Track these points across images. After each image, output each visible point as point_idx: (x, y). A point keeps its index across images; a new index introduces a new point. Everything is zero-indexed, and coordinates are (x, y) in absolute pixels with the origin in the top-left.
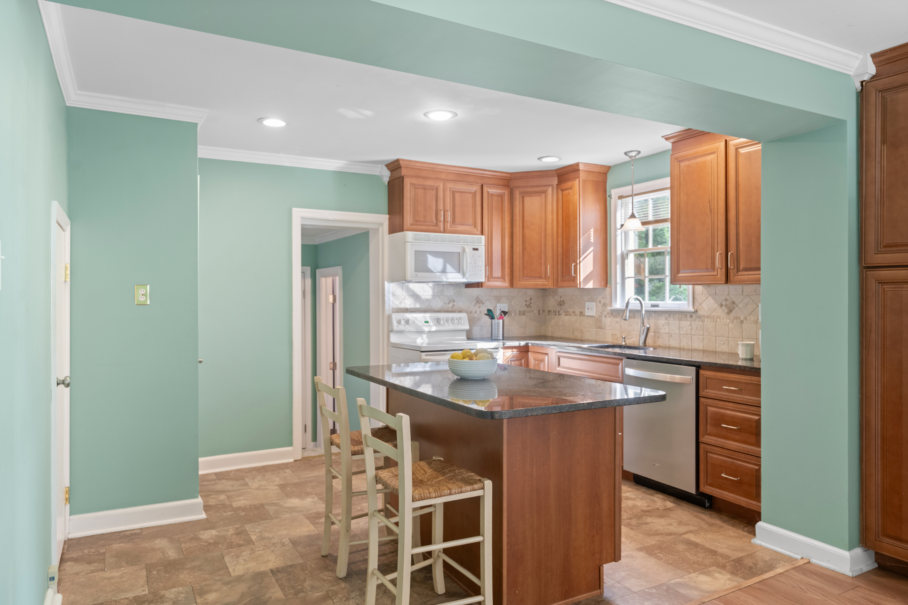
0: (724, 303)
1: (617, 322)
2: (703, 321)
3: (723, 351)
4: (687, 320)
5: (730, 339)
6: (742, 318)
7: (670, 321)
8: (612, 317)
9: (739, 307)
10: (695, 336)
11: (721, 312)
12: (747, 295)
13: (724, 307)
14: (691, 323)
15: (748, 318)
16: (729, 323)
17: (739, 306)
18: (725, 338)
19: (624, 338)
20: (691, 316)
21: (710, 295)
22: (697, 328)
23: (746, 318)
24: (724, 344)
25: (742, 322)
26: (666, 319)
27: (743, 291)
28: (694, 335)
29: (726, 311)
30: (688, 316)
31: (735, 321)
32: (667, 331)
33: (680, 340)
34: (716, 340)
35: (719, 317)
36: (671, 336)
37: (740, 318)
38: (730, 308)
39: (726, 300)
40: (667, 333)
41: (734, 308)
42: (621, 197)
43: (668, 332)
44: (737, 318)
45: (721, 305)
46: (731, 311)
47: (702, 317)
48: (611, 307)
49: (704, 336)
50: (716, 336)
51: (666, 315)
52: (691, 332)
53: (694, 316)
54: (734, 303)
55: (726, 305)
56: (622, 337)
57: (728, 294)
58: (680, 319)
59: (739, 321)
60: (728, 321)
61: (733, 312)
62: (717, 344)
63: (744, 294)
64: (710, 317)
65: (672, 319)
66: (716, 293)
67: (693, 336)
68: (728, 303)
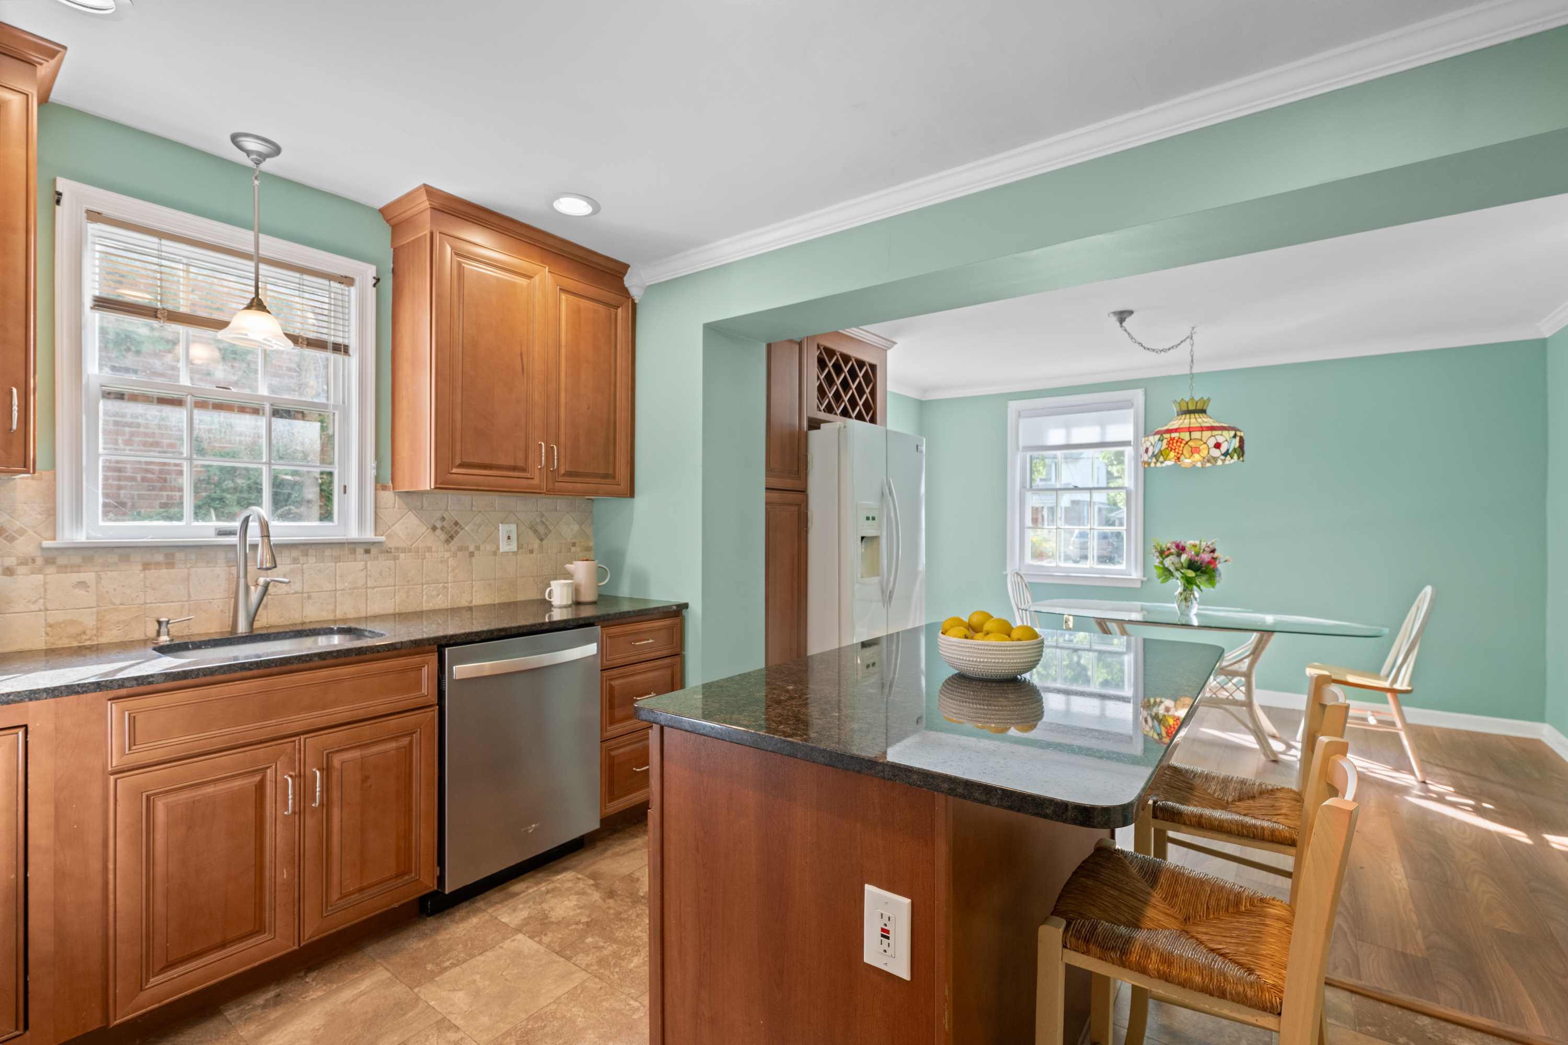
0: (439, 525)
1: (82, 584)
2: (395, 559)
3: (437, 607)
4: (356, 560)
5: (450, 584)
6: (472, 548)
7: (305, 566)
8: (51, 570)
9: (466, 531)
10: (376, 590)
11: (435, 541)
12: (479, 512)
13: (438, 532)
14: (366, 565)
15: (482, 548)
16: (448, 558)
17: (466, 528)
18: (441, 585)
19: (168, 622)
20: (367, 551)
21: (410, 510)
22: (381, 574)
23: (478, 548)
24: (438, 595)
25: (472, 554)
26: (295, 560)
27: (472, 505)
28: (374, 588)
29: (443, 537)
30: (360, 551)
31: (460, 554)
32: (297, 587)
33: (336, 602)
34: (423, 590)
35: (429, 549)
36: (309, 597)
37: (467, 548)
38: (450, 532)
39: (443, 519)
40: (296, 593)
41: (457, 533)
42: (94, 216)
43: (299, 589)
44: (461, 549)
45: (434, 528)
46: (452, 537)
47: (393, 550)
48: (54, 539)
49: (397, 587)
50: (423, 584)
51: (296, 553)
52: (366, 583)
53: (374, 550)
54: (456, 523)
55: (443, 528)
56: (160, 623)
57: (447, 510)
58: (337, 559)
59: (467, 553)
60: (447, 555)
61: (455, 539)
62: (425, 598)
63: (474, 509)
64: (410, 551)
65: (312, 560)
66: (422, 506)
67: (369, 590)
68: (445, 523)
